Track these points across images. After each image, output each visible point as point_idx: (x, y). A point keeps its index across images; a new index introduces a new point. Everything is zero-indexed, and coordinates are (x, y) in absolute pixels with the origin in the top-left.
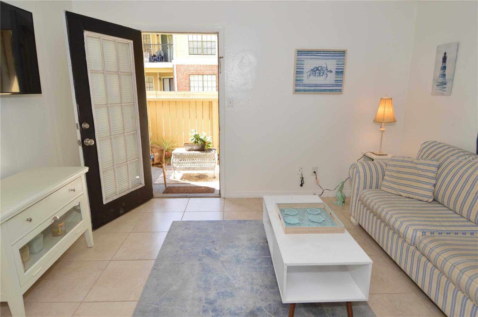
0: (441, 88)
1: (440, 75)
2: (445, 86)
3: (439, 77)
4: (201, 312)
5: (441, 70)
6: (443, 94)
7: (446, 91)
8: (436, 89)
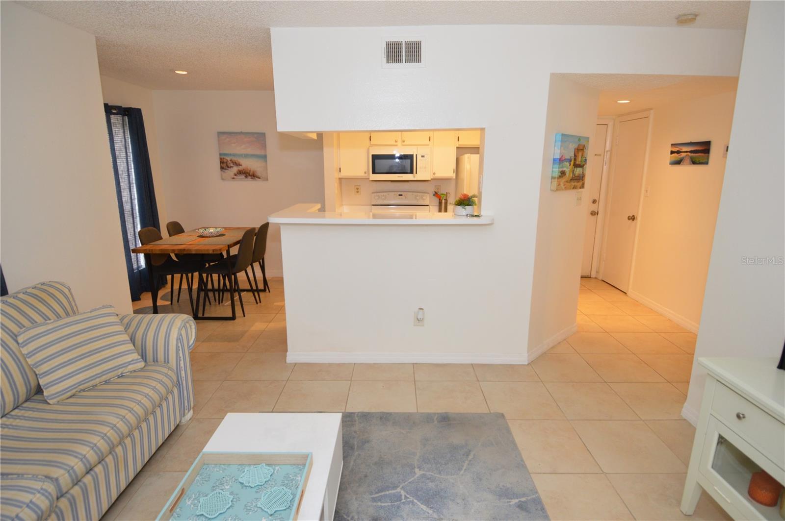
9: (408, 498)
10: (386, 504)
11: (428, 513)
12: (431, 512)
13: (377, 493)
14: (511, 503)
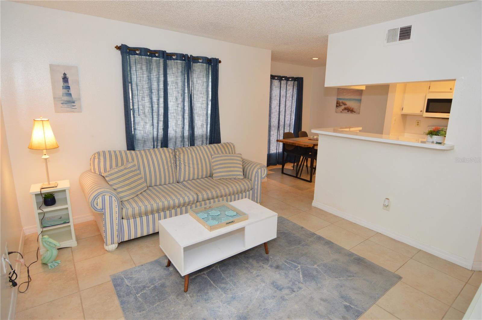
0: (70, 106)
1: (63, 93)
2: (73, 104)
3: (63, 96)
4: (303, 289)
5: (64, 90)
6: (73, 112)
7: (76, 108)
8: (62, 107)
9: (299, 270)
10: (288, 265)
11: (300, 278)
12: (302, 279)
13: (289, 261)
14: (343, 303)
